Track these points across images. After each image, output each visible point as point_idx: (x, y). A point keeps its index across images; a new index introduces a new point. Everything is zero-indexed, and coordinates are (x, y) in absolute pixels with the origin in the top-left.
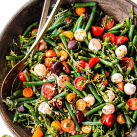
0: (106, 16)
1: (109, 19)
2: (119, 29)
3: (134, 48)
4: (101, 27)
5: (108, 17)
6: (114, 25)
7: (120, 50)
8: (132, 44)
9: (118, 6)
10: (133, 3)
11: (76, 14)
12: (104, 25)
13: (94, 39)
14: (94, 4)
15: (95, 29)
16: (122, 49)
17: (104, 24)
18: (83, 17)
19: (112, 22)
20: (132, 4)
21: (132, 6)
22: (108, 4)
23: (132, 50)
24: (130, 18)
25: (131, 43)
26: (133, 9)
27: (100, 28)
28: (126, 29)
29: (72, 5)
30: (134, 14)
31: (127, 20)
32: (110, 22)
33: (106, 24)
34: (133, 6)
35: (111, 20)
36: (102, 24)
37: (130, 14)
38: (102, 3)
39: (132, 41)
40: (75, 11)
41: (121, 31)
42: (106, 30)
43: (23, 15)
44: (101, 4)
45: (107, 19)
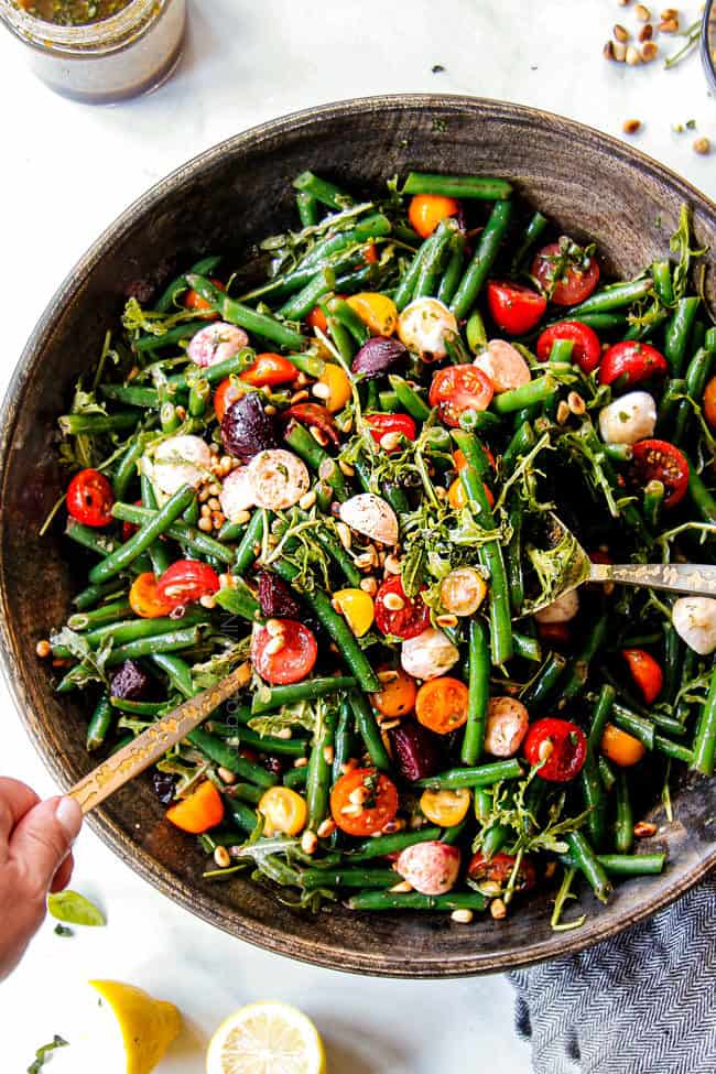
0: (564, 240)
1: (573, 258)
2: (621, 309)
3: (691, 408)
4: (534, 289)
5: (574, 249)
6: (597, 289)
7: (624, 417)
8: (682, 390)
9: (619, 203)
10: (691, 189)
11: (412, 227)
12: (545, 282)
13: (496, 344)
14: (503, 190)
15: (503, 296)
16: (630, 412)
17: (549, 276)
18: (450, 233)
19: (586, 272)
20: (685, 196)
21: (684, 205)
22: (567, 193)
23: (680, 420)
24: (673, 265)
25: (676, 382)
26: (691, 222)
27: (527, 297)
28: (654, 312)
29: (392, 184)
30: (694, 244)
31: (661, 270)
32: (579, 274)
33: (559, 277)
34: (693, 206)
35: (587, 263)
36: (541, 278)
37: (674, 245)
38: (542, 188)
39: (683, 374)
40: (406, 215)
41: (631, 318)
42: (557, 309)
43: (151, 231)
44: (535, 192)
45: (567, 256)
